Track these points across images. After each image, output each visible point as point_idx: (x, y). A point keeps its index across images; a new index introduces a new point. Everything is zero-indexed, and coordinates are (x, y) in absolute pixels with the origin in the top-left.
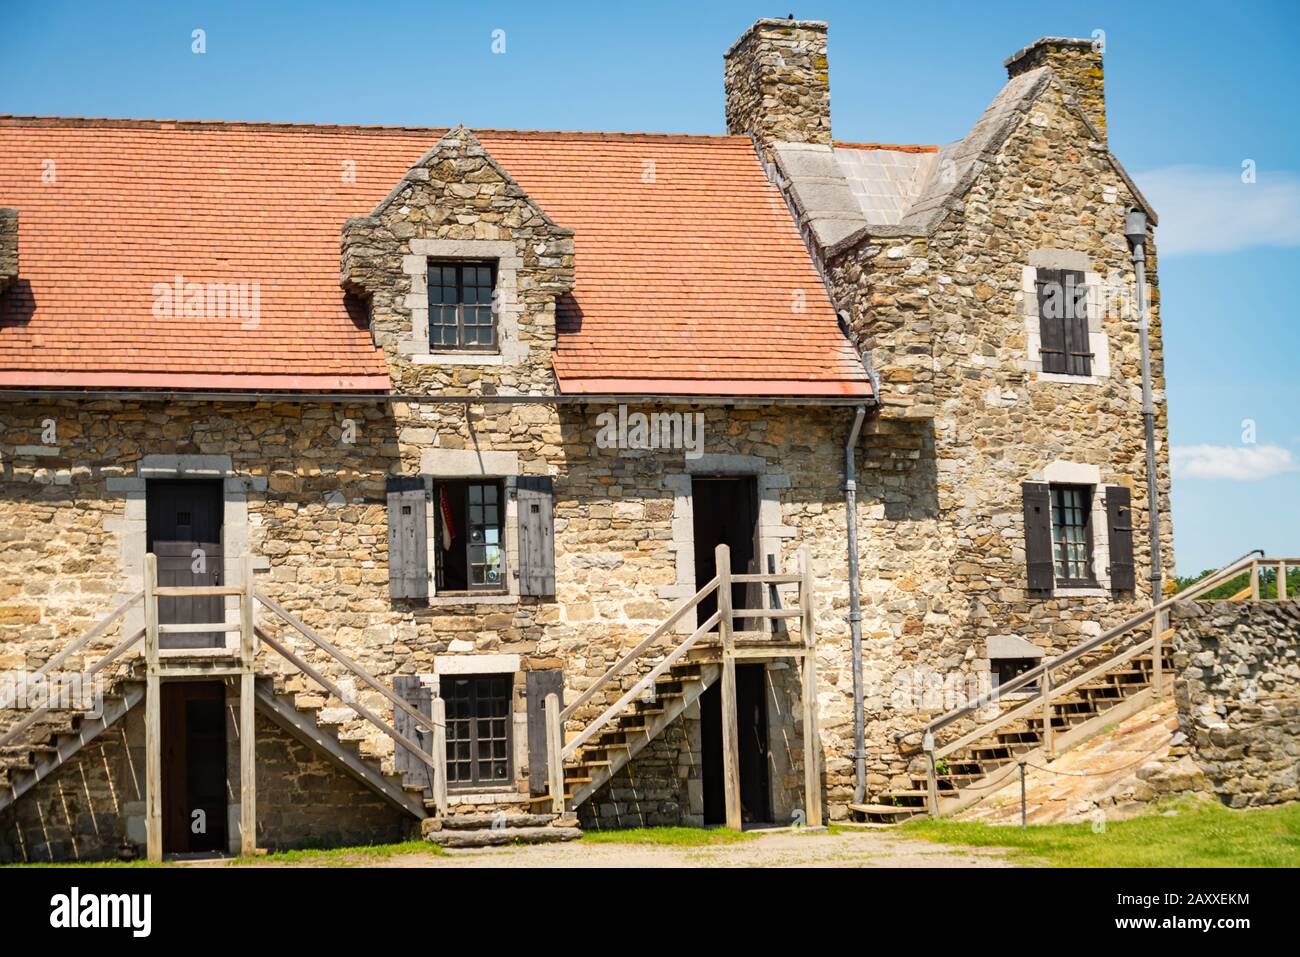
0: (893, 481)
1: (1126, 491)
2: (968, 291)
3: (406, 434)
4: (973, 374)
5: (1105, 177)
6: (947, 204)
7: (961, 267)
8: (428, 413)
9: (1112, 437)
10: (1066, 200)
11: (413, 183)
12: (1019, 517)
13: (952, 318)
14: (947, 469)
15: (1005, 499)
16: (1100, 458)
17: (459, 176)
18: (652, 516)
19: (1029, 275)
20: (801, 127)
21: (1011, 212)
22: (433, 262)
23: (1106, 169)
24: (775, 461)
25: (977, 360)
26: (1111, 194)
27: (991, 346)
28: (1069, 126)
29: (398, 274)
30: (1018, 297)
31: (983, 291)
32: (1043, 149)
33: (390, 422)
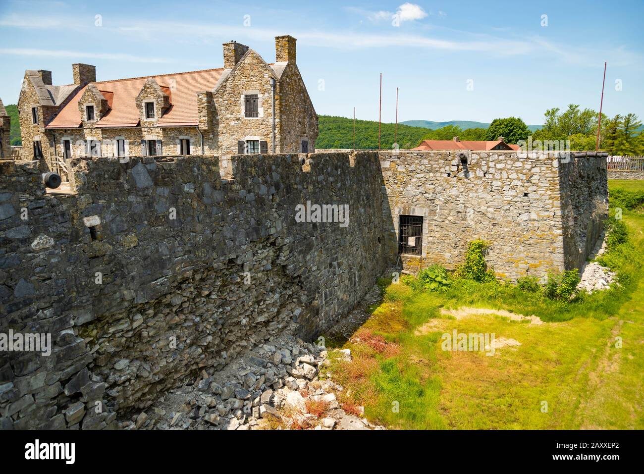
0: (210, 141)
1: (266, 142)
2: (227, 102)
3: (144, 133)
4: (227, 119)
5: (265, 72)
6: (222, 84)
7: (225, 97)
8: (146, 129)
9: (264, 130)
10: (254, 79)
11: (143, 90)
12: (237, 147)
13: (222, 108)
14: (220, 138)
15: (234, 144)
16: (260, 135)
17: (148, 88)
18: (174, 147)
19: (243, 97)
20: (229, 66)
21: (238, 84)
22: (146, 103)
23: (266, 70)
24: (192, 137)
25: (228, 116)
26: (266, 76)
27: (232, 113)
28: (255, 61)
29: (141, 106)
30: (239, 102)
31: (231, 101)
32: (248, 68)
33: (141, 131)
